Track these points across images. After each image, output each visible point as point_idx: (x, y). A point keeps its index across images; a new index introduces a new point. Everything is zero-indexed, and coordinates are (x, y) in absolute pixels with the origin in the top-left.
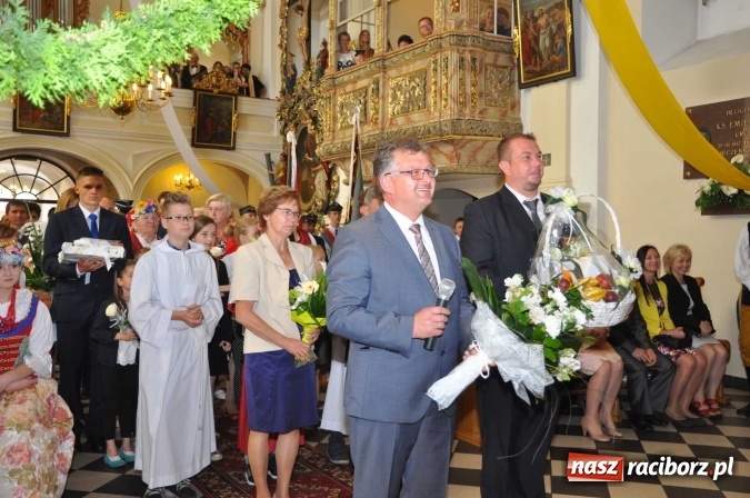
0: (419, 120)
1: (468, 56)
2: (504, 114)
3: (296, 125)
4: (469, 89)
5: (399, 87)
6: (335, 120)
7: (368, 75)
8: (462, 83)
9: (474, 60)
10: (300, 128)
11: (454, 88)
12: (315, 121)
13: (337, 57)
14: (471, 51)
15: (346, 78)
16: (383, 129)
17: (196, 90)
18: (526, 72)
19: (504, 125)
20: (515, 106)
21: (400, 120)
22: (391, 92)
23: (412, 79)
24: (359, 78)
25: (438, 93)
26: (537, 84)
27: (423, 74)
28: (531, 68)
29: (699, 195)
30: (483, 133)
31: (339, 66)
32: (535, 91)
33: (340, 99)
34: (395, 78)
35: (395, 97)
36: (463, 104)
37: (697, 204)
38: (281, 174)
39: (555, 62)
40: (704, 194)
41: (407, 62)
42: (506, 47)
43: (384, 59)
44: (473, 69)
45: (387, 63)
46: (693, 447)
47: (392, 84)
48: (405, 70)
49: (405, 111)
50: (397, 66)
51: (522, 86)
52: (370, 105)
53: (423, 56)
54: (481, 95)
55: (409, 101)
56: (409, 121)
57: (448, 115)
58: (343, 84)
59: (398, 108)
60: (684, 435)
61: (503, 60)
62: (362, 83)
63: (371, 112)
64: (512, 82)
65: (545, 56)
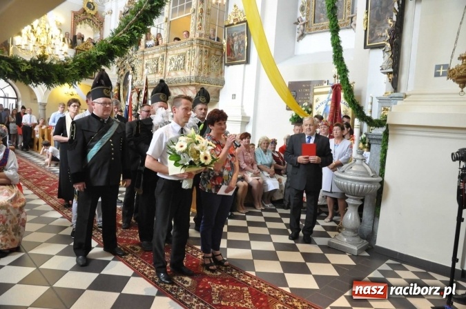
0: (181, 74)
1: (204, 49)
2: (218, 75)
3: (124, 70)
4: (204, 64)
5: (173, 59)
6: (143, 70)
7: (160, 52)
8: (201, 61)
9: (206, 51)
10: (126, 72)
11: (197, 62)
12: (133, 69)
13: (146, 42)
14: (205, 47)
15: (149, 52)
16: (165, 77)
17: (77, 50)
18: (228, 59)
19: (217, 80)
20: (222, 72)
21: (173, 74)
22: (169, 61)
23: (179, 56)
24: (155, 53)
25: (190, 64)
26: (232, 64)
27: (184, 55)
28: (230, 57)
29: (291, 117)
30: (208, 83)
31: (146, 46)
32: (231, 67)
33: (146, 61)
34: (171, 55)
35: (171, 63)
36: (201, 70)
37: (290, 120)
38: (116, 92)
39: (239, 56)
40: (293, 117)
41: (177, 49)
42: (220, 47)
43: (167, 46)
44: (206, 55)
45: (168, 48)
46: (280, 214)
47: (170, 57)
48: (176, 52)
49: (175, 70)
50: (173, 50)
51: (225, 64)
52: (160, 65)
53: (184, 47)
54: (208, 66)
55: (177, 66)
56: (177, 74)
57: (193, 74)
58: (148, 55)
59: (172, 68)
60: (278, 210)
61: (218, 53)
62: (156, 55)
63: (160, 69)
64: (222, 62)
65: (236, 53)
